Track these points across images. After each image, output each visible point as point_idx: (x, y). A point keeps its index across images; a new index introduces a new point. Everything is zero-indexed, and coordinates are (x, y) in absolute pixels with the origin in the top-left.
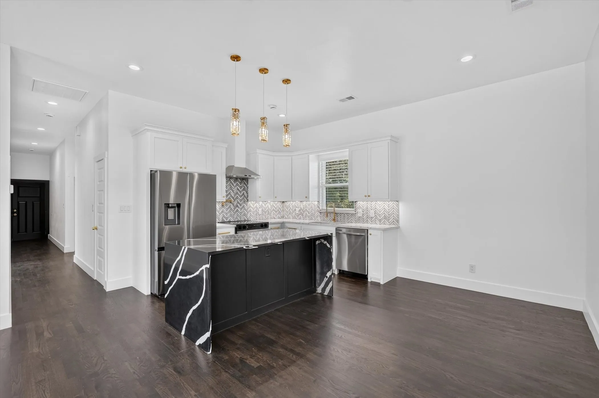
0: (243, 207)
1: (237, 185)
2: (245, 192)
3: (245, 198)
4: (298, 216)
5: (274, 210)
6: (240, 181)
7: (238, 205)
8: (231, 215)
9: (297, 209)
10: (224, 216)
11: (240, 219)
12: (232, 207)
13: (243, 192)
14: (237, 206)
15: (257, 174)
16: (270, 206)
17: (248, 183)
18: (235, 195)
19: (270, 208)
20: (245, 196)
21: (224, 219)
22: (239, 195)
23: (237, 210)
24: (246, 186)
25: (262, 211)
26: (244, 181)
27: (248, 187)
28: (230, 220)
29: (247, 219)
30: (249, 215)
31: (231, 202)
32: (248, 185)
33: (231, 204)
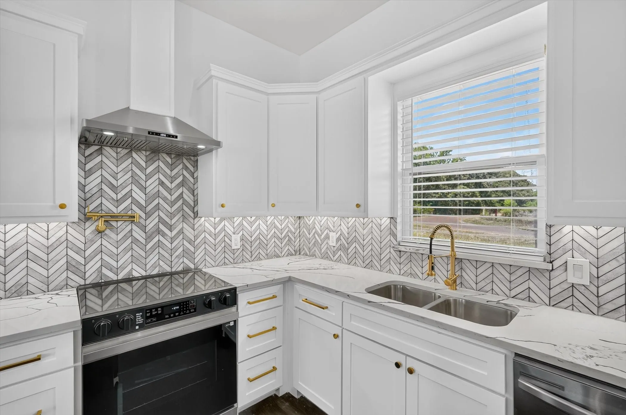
0: (181, 232)
1: (158, 170)
2: (185, 190)
3: (185, 208)
4: (334, 254)
5: (275, 236)
6: (169, 160)
7: (162, 227)
8: (134, 260)
9: (333, 236)
10: (104, 264)
11: (168, 269)
12: (138, 234)
13: (180, 191)
14: (159, 232)
15: (214, 138)
16: (263, 227)
17: (197, 166)
18: (148, 201)
19: (266, 232)
20: (185, 202)
21: (105, 271)
22: (165, 199)
23: (159, 244)
24: (193, 176)
25: (242, 240)
26: (185, 161)
27: (196, 179)
28: (130, 272)
29: (192, 266)
30: (199, 255)
31: (132, 222)
32: (200, 174)
33: (135, 227)
